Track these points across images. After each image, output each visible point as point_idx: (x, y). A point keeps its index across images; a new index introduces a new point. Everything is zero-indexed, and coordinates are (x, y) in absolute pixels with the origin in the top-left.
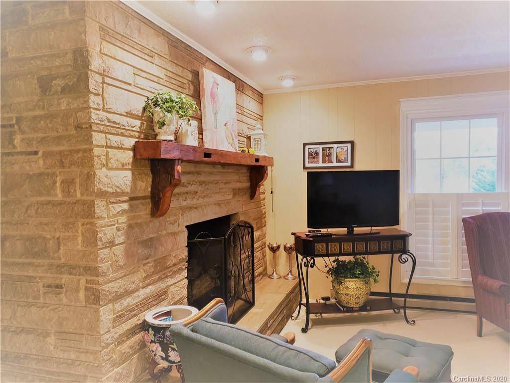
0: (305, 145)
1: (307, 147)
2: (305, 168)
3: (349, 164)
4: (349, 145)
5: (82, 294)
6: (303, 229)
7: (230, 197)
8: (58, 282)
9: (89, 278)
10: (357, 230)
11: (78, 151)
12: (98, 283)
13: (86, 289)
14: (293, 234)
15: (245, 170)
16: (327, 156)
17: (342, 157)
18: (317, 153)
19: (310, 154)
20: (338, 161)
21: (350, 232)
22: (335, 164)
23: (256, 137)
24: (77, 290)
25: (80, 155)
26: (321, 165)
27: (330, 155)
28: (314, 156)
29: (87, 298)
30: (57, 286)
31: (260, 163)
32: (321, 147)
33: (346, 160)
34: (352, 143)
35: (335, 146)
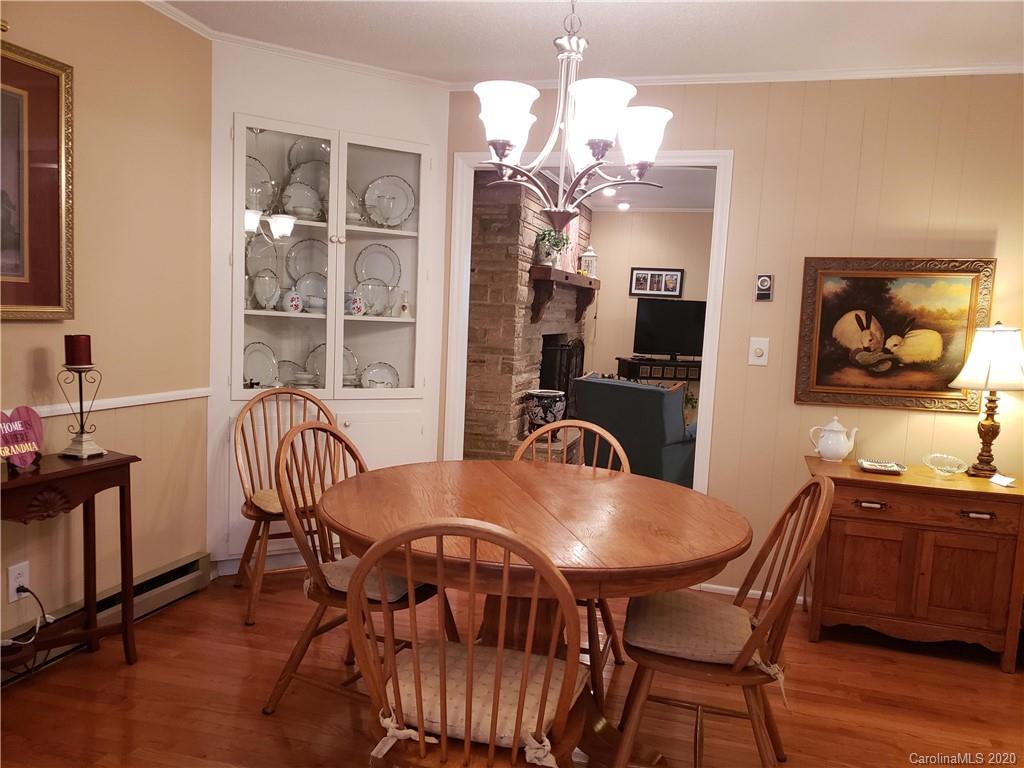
0: (633, 269)
1: (635, 272)
2: (631, 294)
3: (677, 293)
4: (679, 274)
5: (499, 367)
6: (629, 354)
7: (564, 317)
8: (482, 358)
9: (506, 356)
10: (680, 358)
11: (506, 272)
12: (513, 360)
13: (504, 363)
14: (617, 359)
15: (574, 293)
16: (656, 283)
17: (671, 286)
18: (645, 279)
19: (638, 280)
20: (666, 289)
21: (673, 359)
22: (663, 292)
23: (587, 259)
24: (497, 364)
25: (508, 274)
26: (648, 292)
27: (659, 282)
28: (641, 282)
29: (503, 369)
30: (481, 362)
31: (593, 287)
32: (650, 273)
33: (674, 289)
34: (682, 271)
35: (664, 273)
